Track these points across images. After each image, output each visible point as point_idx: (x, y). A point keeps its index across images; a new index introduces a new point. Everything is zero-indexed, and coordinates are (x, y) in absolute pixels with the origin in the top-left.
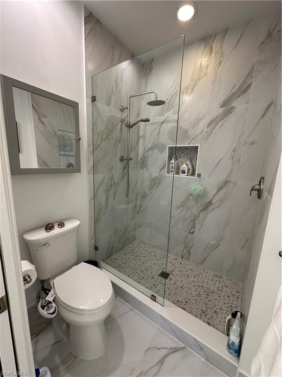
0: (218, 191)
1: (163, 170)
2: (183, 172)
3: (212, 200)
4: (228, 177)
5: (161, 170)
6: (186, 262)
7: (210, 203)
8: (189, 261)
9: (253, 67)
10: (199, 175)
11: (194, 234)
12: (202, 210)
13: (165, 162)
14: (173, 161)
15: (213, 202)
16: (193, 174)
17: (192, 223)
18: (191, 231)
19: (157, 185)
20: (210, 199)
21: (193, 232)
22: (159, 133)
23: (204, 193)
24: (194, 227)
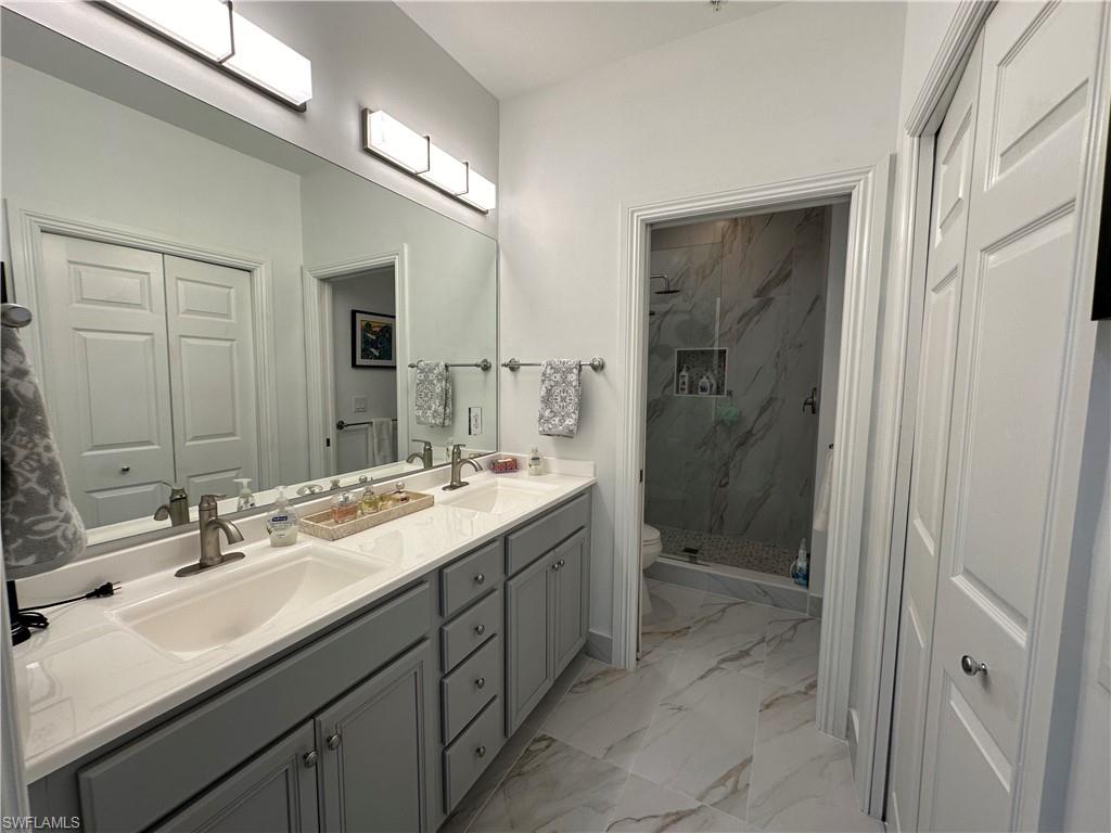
0: (760, 414)
1: (668, 389)
2: (703, 389)
3: (752, 428)
4: (772, 392)
5: (666, 387)
6: (717, 537)
7: (750, 433)
8: (721, 534)
9: (792, 251)
10: (730, 393)
11: (728, 487)
12: (738, 447)
13: (671, 375)
14: (683, 373)
15: (754, 432)
16: (719, 391)
17: (724, 468)
18: (723, 483)
19: (658, 414)
20: (749, 427)
21: (727, 483)
22: (659, 329)
23: (740, 420)
24: (727, 475)
